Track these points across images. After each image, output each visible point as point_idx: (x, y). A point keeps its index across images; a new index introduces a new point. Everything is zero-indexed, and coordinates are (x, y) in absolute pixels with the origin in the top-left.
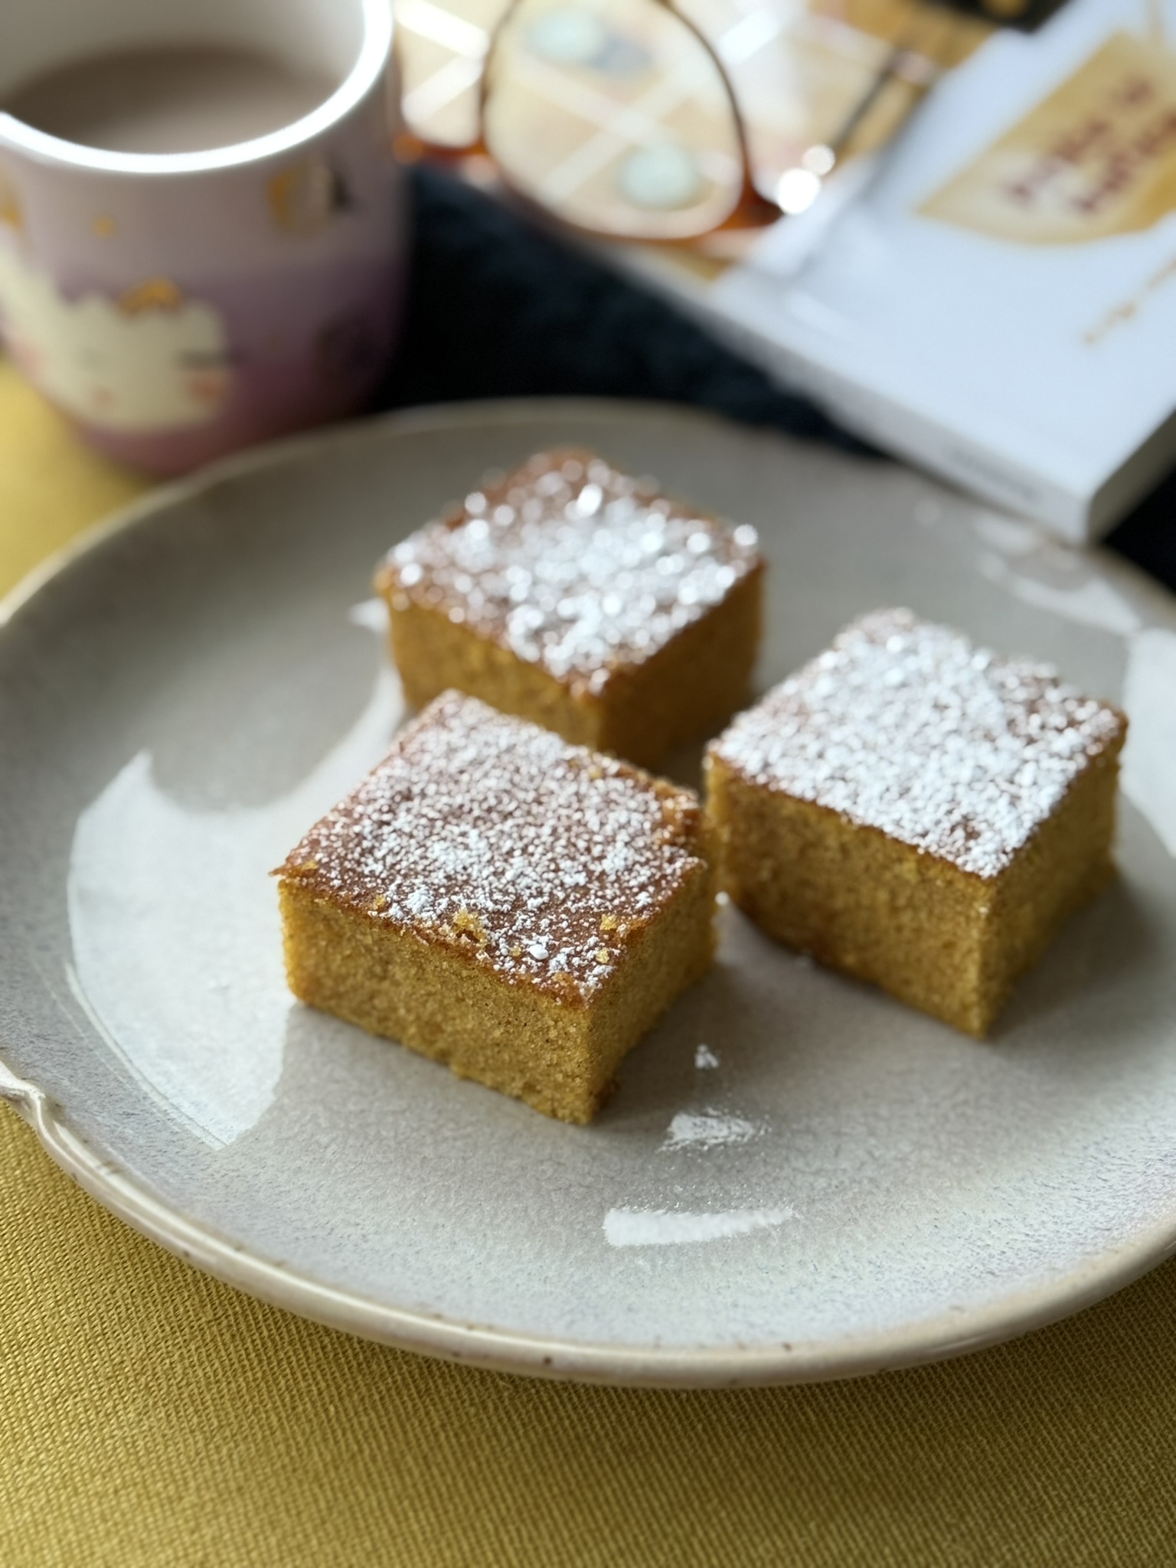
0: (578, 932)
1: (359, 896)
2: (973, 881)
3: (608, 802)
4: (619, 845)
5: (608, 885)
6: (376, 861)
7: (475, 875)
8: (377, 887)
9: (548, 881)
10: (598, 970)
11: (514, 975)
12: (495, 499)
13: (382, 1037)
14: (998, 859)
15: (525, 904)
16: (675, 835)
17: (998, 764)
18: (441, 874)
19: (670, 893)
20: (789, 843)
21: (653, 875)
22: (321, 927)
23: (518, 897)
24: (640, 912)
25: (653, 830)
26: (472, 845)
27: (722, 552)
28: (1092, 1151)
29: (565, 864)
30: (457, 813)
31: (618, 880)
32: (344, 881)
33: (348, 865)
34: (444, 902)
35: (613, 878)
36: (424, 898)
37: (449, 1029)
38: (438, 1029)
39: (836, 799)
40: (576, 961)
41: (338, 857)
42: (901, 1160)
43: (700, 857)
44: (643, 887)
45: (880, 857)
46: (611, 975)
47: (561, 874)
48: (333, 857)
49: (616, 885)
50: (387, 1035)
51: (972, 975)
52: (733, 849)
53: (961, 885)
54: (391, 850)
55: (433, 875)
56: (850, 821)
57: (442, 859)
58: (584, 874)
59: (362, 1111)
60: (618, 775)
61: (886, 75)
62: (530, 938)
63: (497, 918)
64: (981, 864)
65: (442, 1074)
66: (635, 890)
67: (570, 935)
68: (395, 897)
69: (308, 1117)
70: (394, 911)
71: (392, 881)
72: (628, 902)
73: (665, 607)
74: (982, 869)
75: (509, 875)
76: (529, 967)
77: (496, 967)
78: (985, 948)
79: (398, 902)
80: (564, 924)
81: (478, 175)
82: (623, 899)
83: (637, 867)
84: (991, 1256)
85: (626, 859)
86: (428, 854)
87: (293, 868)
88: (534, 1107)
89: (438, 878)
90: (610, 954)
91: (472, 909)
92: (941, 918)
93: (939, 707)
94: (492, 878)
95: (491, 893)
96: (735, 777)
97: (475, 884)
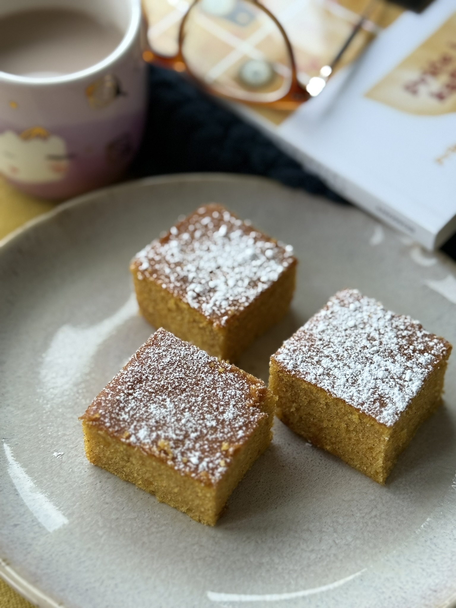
0: (212, 451)
1: (117, 431)
2: (383, 427)
3: (227, 384)
4: (231, 406)
5: (226, 426)
6: (125, 413)
7: (168, 420)
8: (125, 427)
9: (200, 424)
10: (220, 470)
11: (184, 472)
12: (182, 228)
13: (127, 482)
14: (394, 417)
15: (189, 436)
16: (255, 402)
17: (396, 369)
18: (153, 420)
19: (252, 430)
20: (304, 400)
21: (245, 421)
23: (187, 432)
24: (238, 440)
25: (246, 399)
26: (168, 406)
27: (278, 257)
29: (207, 416)
30: (162, 390)
31: (230, 424)
32: (111, 423)
33: (113, 415)
34: (154, 435)
35: (227, 423)
36: (146, 433)
38: (151, 483)
39: (325, 384)
40: (211, 465)
41: (109, 412)
43: (265, 412)
44: (240, 428)
45: (343, 410)
46: (226, 472)
47: (205, 420)
48: (107, 412)
49: (229, 426)
50: (129, 480)
51: (380, 462)
53: (377, 427)
54: (132, 408)
55: (150, 421)
56: (331, 395)
57: (154, 412)
58: (215, 421)
59: (117, 519)
60: (231, 371)
61: (357, 29)
62: (191, 452)
63: (178, 443)
64: (386, 419)
65: (152, 499)
66: (237, 429)
67: (208, 452)
68: (133, 432)
70: (133, 439)
71: (132, 423)
72: (234, 435)
73: (253, 284)
74: (387, 422)
75: (183, 421)
76: (190, 468)
77: (176, 468)
79: (135, 434)
80: (206, 447)
82: (232, 433)
83: (238, 417)
85: (233, 414)
86: (148, 410)
87: (89, 418)
89: (152, 422)
90: (226, 462)
91: (167, 439)
93: (370, 339)
94: (175, 423)
95: (175, 430)
96: (282, 370)
97: (168, 425)
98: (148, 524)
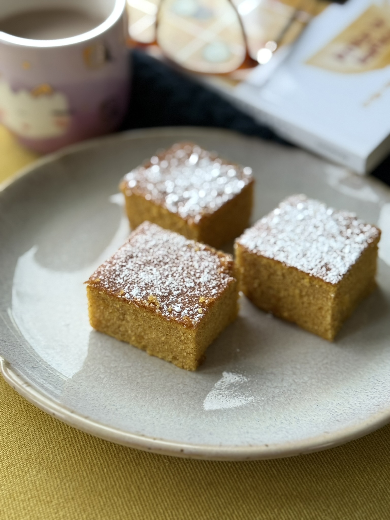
0: (191, 303)
1: (115, 290)
2: (329, 285)
3: (201, 259)
4: (205, 273)
5: (202, 287)
6: (121, 279)
7: (155, 283)
8: (121, 288)
9: (181, 285)
10: (198, 315)
11: (169, 318)
12: (161, 159)
13: (123, 341)
14: (338, 277)
15: (173, 293)
16: (225, 270)
17: (336, 245)
18: (143, 283)
19: (223, 289)
20: (264, 274)
21: (217, 283)
22: (101, 302)
23: (170, 291)
24: (213, 296)
25: (217, 268)
26: (154, 273)
27: (240, 176)
28: (371, 379)
29: (187, 280)
30: (148, 263)
31: (205, 285)
32: (109, 285)
33: (111, 280)
34: (144, 293)
35: (203, 284)
36: (137, 291)
37: (146, 337)
38: (142, 337)
39: (281, 257)
40: (191, 312)
41: (107, 277)
42: (304, 383)
43: (234, 277)
44: (214, 288)
45: (296, 277)
46: (203, 317)
47: (185, 283)
48: (106, 277)
49: (205, 287)
50: (124, 341)
51: (329, 319)
52: (245, 277)
53: (325, 287)
54: (126, 275)
55: (140, 283)
56: (286, 265)
57: (144, 278)
58: (193, 283)
59: (116, 367)
60: (205, 250)
61: (294, 19)
62: (175, 305)
63: (163, 298)
64: (332, 279)
65: (144, 354)
66: (211, 288)
67: (189, 303)
68: (127, 291)
69: (96, 369)
70: (127, 296)
71: (126, 286)
72: (209, 292)
73: (220, 194)
74: (332, 281)
75: (167, 283)
76: (174, 315)
77: (163, 315)
78: (333, 309)
79: (128, 293)
80: (187, 300)
81: (154, 53)
82: (207, 291)
83: (212, 281)
84: (338, 415)
85: (208, 278)
86: (139, 276)
87: (92, 281)
88: (176, 365)
90: (203, 310)
91: (154, 295)
92: (318, 299)
93: (316, 227)
94: (161, 284)
95: (161, 290)
96: (245, 251)
97: (155, 286)
98: (141, 370)
